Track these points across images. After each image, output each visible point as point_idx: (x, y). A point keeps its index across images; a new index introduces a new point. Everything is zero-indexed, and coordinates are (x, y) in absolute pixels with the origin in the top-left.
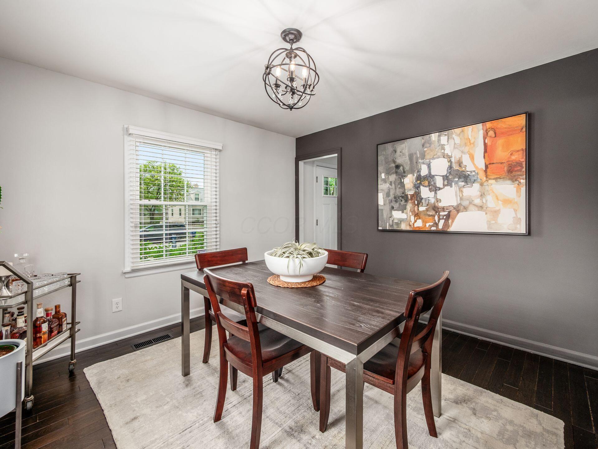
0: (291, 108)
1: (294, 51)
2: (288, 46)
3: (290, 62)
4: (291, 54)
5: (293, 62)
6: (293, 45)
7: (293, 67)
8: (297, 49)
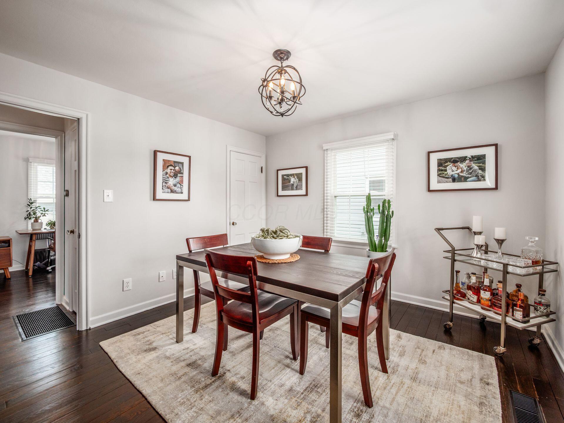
0: (282, 115)
1: (284, 68)
2: (279, 64)
3: (281, 78)
4: (281, 71)
5: (283, 77)
6: (283, 63)
7: (283, 82)
8: (287, 66)
